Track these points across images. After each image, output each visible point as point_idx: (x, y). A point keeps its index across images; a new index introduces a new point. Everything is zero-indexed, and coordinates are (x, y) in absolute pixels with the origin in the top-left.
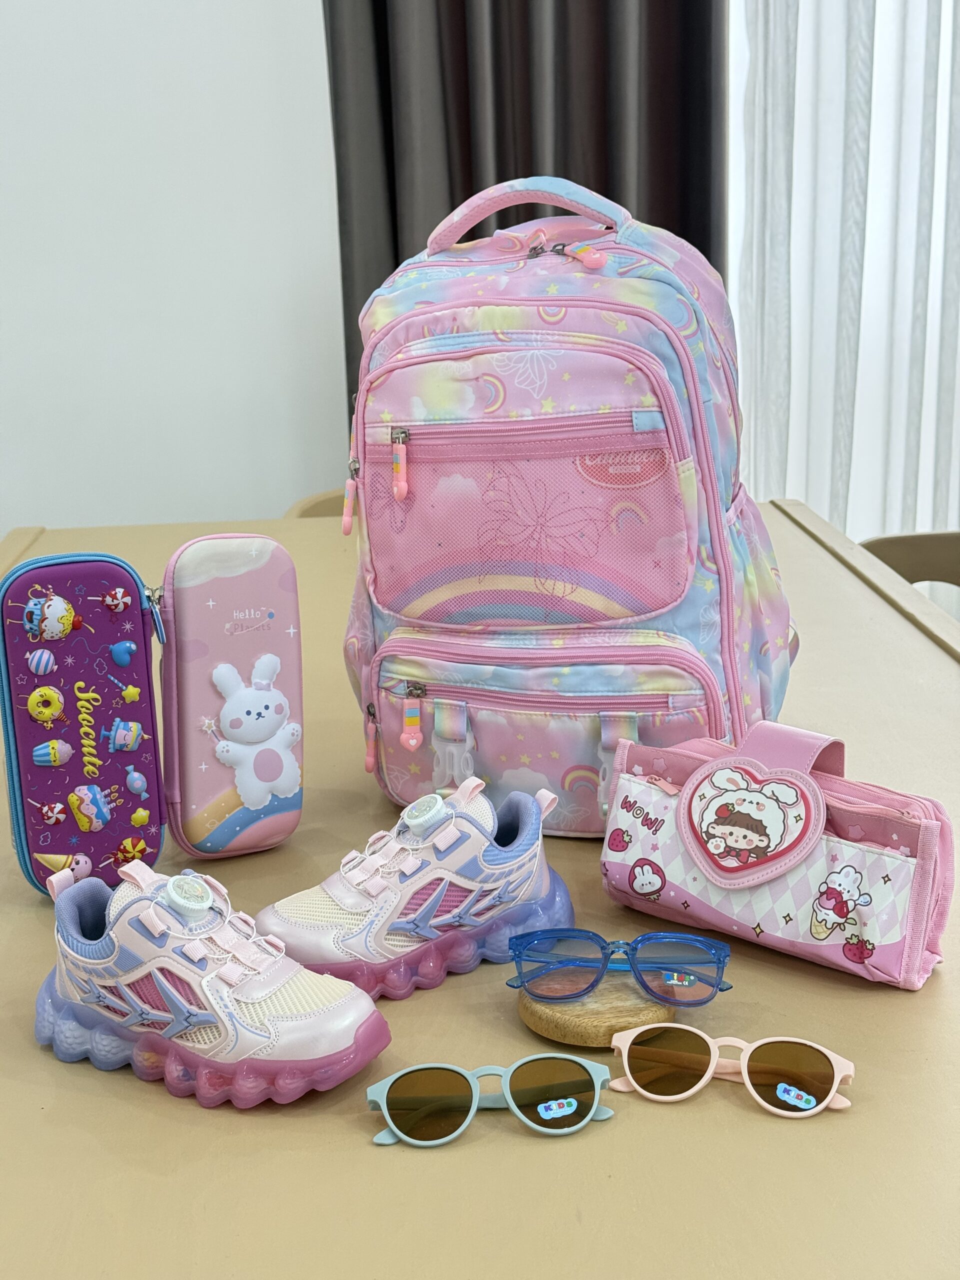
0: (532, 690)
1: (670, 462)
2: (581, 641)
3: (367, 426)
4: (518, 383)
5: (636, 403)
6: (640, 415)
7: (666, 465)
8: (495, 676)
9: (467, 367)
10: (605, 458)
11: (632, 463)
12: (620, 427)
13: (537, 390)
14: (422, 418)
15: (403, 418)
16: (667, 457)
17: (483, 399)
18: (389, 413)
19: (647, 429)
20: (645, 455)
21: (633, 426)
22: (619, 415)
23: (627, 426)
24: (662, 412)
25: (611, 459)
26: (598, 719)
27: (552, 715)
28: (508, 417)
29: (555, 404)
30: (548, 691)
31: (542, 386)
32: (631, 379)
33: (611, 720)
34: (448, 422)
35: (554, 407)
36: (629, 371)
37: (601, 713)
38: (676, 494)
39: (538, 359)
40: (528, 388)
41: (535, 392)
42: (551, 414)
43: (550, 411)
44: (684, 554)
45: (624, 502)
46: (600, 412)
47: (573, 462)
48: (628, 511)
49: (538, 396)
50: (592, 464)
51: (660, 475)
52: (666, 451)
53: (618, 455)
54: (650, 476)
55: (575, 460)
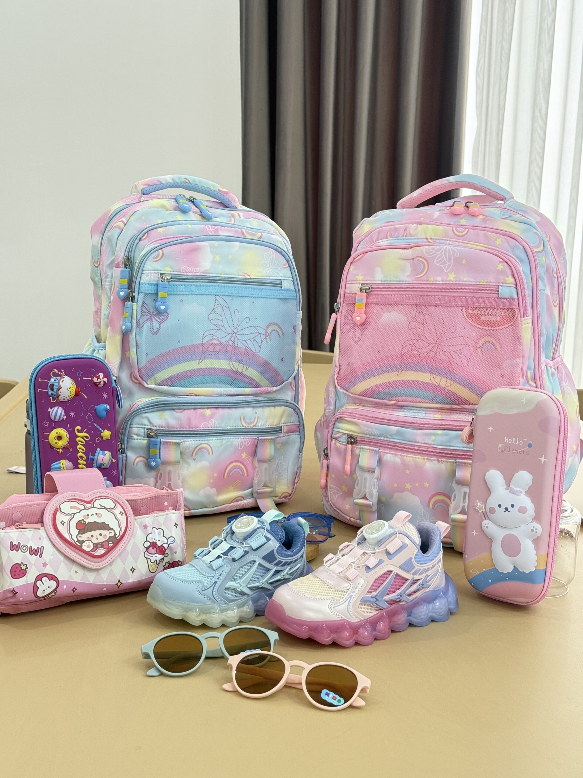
0: (419, 443)
1: (518, 317)
2: (451, 416)
3: (347, 282)
4: (436, 262)
5: (502, 281)
6: (504, 288)
7: (515, 318)
8: (398, 433)
9: (409, 253)
10: (480, 310)
11: (496, 315)
12: (491, 293)
14: (380, 279)
15: (369, 279)
16: (516, 313)
17: (416, 270)
18: (362, 275)
19: (507, 296)
20: (504, 311)
21: (499, 294)
22: (491, 286)
23: (495, 293)
24: (517, 288)
25: (484, 311)
26: (455, 464)
27: (428, 459)
28: (428, 281)
29: (455, 276)
30: (427, 444)
31: (449, 265)
32: (500, 267)
33: (462, 465)
34: (394, 282)
35: (454, 278)
36: (500, 262)
37: (457, 460)
38: (519, 336)
39: (449, 250)
40: (442, 266)
41: (445, 268)
42: (452, 281)
43: (453, 279)
44: (519, 371)
45: (488, 337)
46: (481, 283)
47: (461, 310)
48: (490, 342)
49: (446, 271)
50: (472, 312)
51: (511, 324)
52: (516, 310)
53: (488, 309)
54: (505, 323)
55: (463, 309)
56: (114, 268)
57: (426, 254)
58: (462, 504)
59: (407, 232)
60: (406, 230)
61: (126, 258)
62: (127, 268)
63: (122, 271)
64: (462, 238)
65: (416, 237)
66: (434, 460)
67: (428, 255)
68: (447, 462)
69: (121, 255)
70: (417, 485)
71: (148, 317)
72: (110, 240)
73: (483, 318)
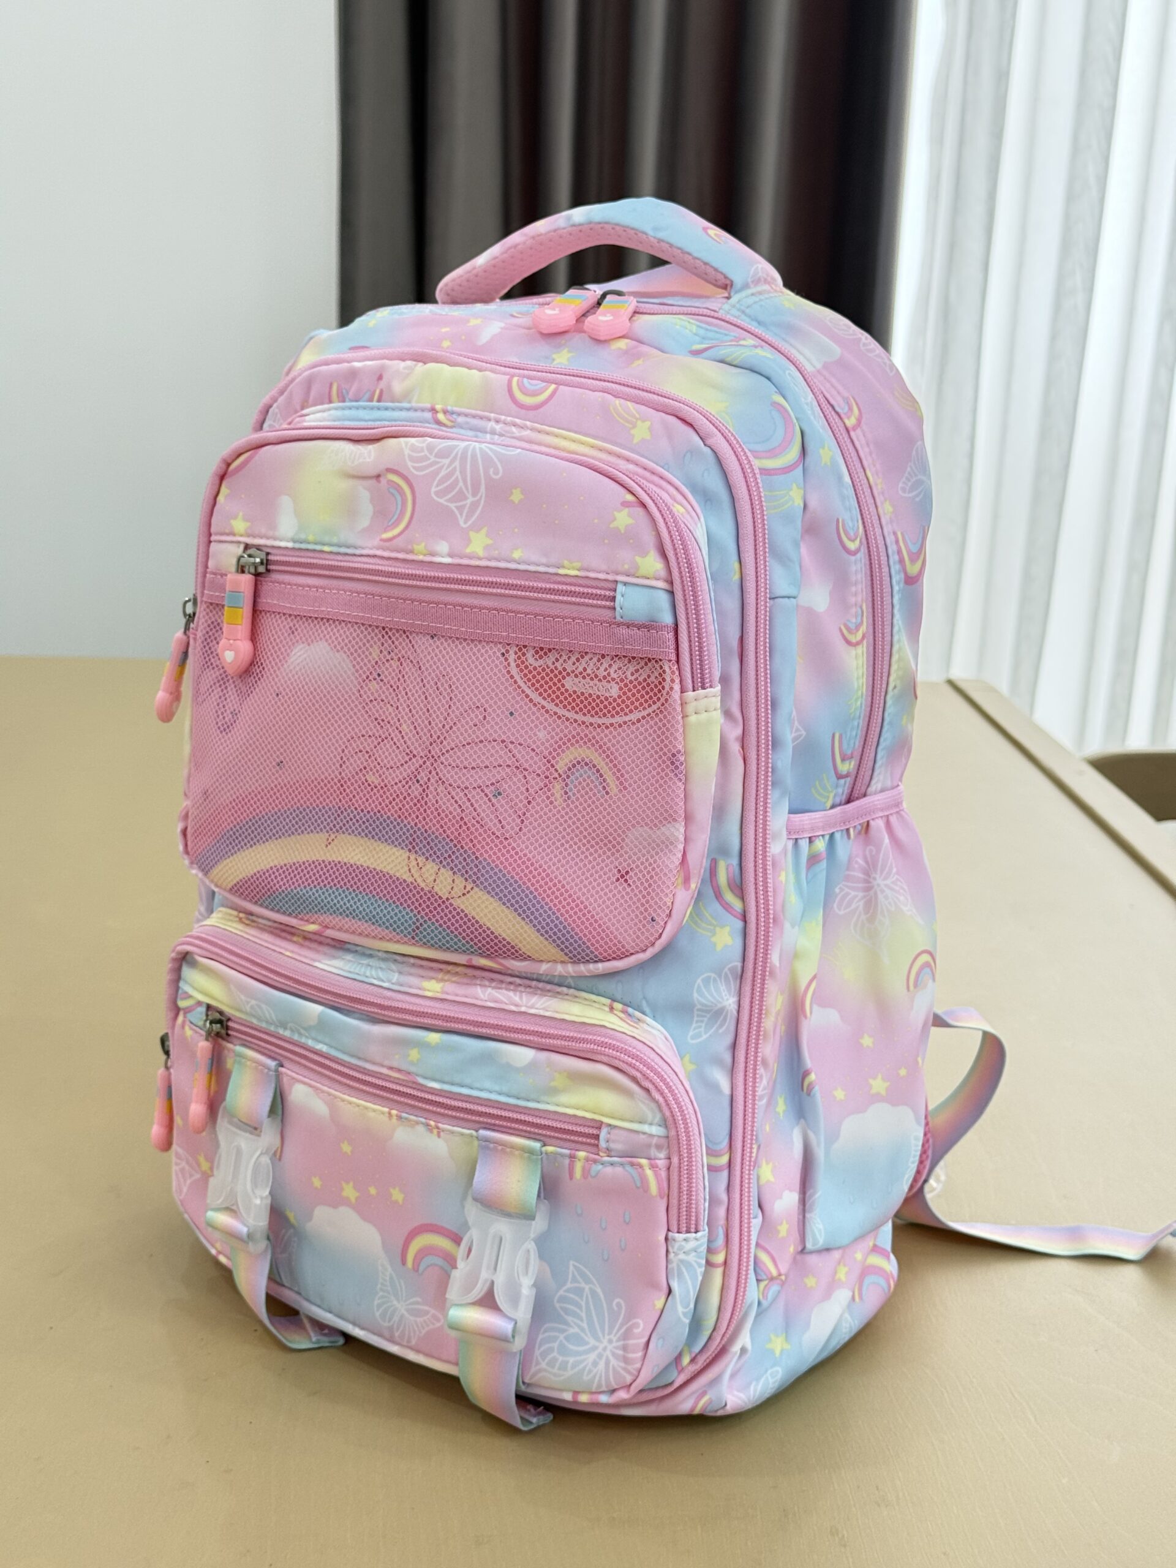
1: (671, 688)
2: (469, 992)
3: (213, 538)
4: (437, 493)
5: (626, 567)
6: (630, 590)
8: (322, 1025)
9: (367, 455)
10: (561, 660)
12: (592, 606)
13: (465, 511)
14: (290, 534)
15: (263, 531)
17: (383, 516)
18: (245, 519)
19: (641, 618)
21: (614, 608)
22: (596, 582)
23: (606, 607)
24: (672, 593)
27: (399, 1118)
28: (411, 552)
29: (489, 542)
30: (399, 1071)
31: (475, 505)
32: (623, 519)
33: (495, 1149)
34: (326, 549)
35: (487, 548)
36: (625, 504)
37: (482, 1132)
38: (674, 751)
39: (474, 456)
40: (452, 506)
41: (461, 514)
42: (480, 559)
43: (481, 553)
44: (672, 866)
45: (581, 746)
46: (562, 571)
47: (503, 654)
48: (586, 764)
49: (465, 523)
50: (536, 664)
52: (666, 668)
53: (582, 657)
54: (632, 707)
55: (507, 651)
57: (410, 464)
58: (485, 1275)
59: (382, 384)
60: (380, 378)
65: (405, 405)
66: (417, 1123)
67: (414, 468)
68: (452, 1132)
70: (373, 1191)
73: (569, 683)
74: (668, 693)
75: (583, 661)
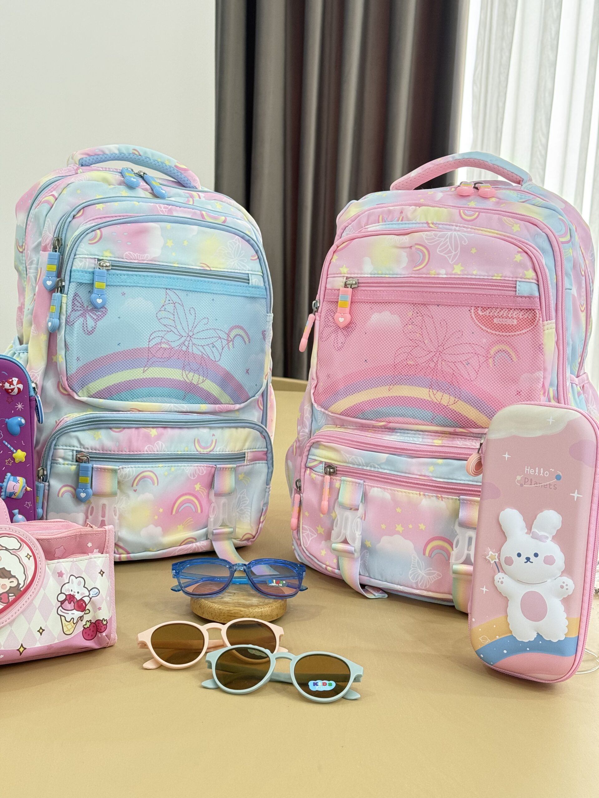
0: (414, 474)
1: (539, 320)
2: (454, 442)
3: (329, 276)
4: (439, 251)
5: (521, 275)
6: (522, 284)
8: (388, 462)
9: (405, 240)
10: (493, 312)
12: (506, 290)
13: (452, 258)
14: (369, 272)
15: (356, 271)
17: (413, 261)
18: (347, 267)
19: (526, 294)
21: (516, 291)
22: (506, 282)
23: (511, 291)
24: (538, 285)
26: (458, 502)
27: (424, 495)
28: (429, 274)
29: (462, 268)
30: (424, 476)
31: (455, 255)
32: (519, 257)
33: (468, 503)
34: (387, 276)
35: (462, 271)
36: (519, 252)
37: (461, 497)
38: (540, 343)
39: (455, 237)
40: (446, 256)
41: (450, 259)
42: (459, 275)
43: (459, 273)
44: (539, 387)
45: (501, 344)
46: (494, 278)
47: (469, 310)
48: (504, 351)
49: (452, 262)
50: (483, 314)
51: (530, 328)
52: (537, 312)
53: (502, 310)
54: (523, 328)
55: (471, 309)
56: (41, 252)
57: (426, 241)
58: (466, 552)
59: (403, 215)
60: (402, 212)
61: (55, 239)
62: (56, 251)
63: (50, 255)
64: (471, 223)
65: (414, 222)
66: (432, 496)
67: (429, 243)
68: (448, 498)
69: (49, 236)
70: (411, 526)
71: (81, 312)
72: (37, 217)
73: (495, 321)
74: (538, 321)
75: (503, 311)
